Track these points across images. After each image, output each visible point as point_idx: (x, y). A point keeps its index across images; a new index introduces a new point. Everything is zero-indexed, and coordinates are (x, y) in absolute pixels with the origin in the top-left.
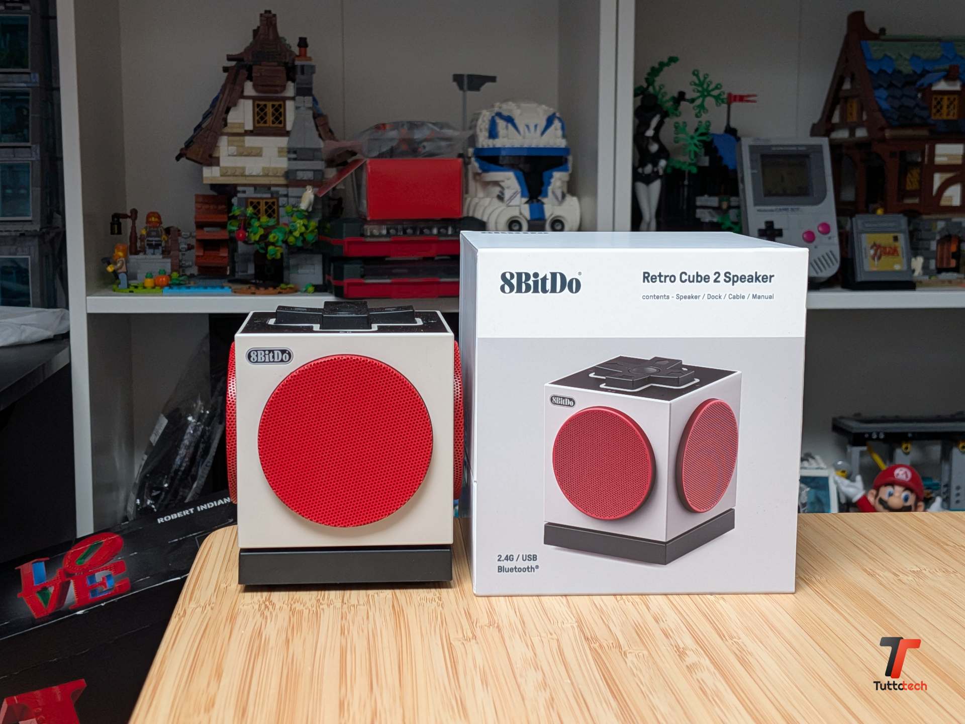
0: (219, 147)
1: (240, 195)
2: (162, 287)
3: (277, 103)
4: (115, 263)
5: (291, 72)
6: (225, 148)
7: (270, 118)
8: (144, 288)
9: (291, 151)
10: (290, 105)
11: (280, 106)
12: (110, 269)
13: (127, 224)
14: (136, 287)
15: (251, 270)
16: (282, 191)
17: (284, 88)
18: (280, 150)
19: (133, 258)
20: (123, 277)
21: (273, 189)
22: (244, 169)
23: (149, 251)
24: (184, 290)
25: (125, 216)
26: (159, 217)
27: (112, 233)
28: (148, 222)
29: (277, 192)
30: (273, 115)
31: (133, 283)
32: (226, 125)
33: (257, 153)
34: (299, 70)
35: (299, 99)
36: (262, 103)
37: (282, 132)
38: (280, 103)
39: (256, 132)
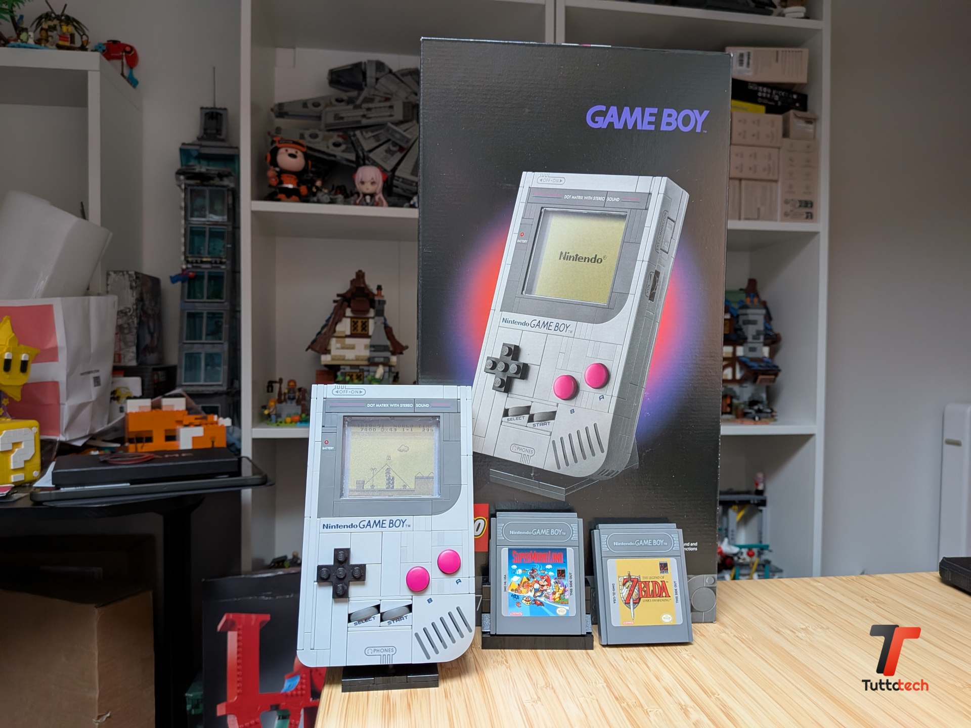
0: (331, 344)
1: (342, 371)
2: (296, 422)
3: (364, 320)
4: (269, 409)
5: (372, 304)
6: (334, 344)
7: (360, 329)
8: (286, 422)
10: (371, 322)
11: (366, 322)
12: (266, 412)
13: (276, 387)
14: (281, 422)
16: (366, 368)
17: (368, 311)
18: (366, 347)
19: (278, 405)
20: (273, 417)
21: (361, 367)
22: (344, 356)
23: (289, 402)
25: (275, 382)
26: (295, 382)
27: (268, 391)
28: (289, 385)
29: (363, 369)
30: (362, 326)
31: (279, 420)
32: (335, 331)
33: (352, 347)
34: (377, 303)
35: (377, 318)
36: (355, 320)
37: (367, 336)
38: (366, 320)
39: (352, 336)
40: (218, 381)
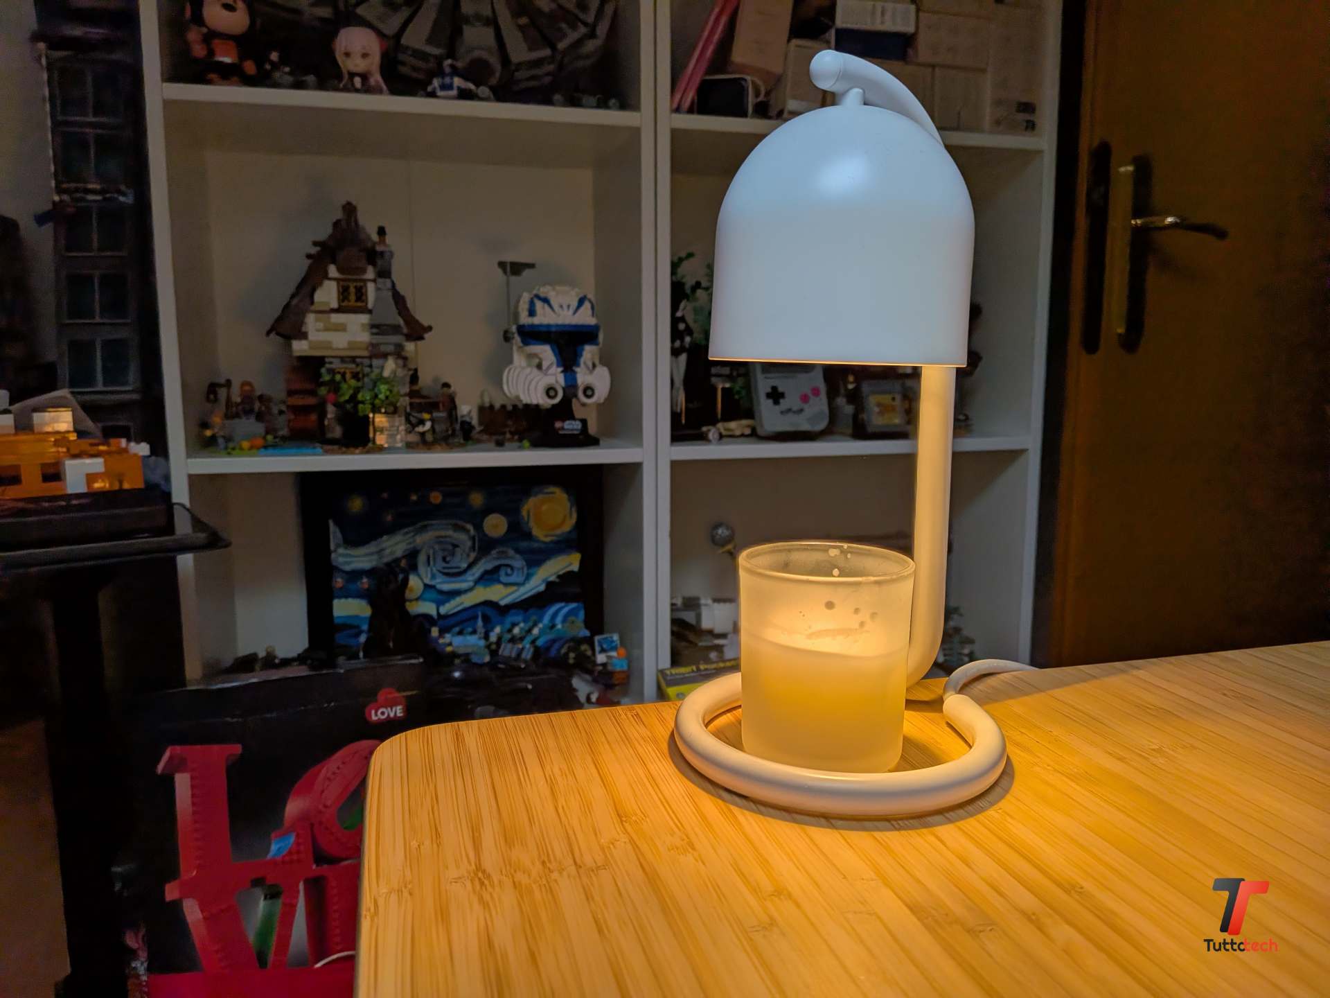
0: (306, 324)
1: (327, 366)
3: (359, 285)
4: (213, 428)
5: (371, 257)
6: (311, 322)
7: (353, 297)
9: (373, 326)
10: (371, 287)
11: (362, 287)
12: (208, 433)
14: (233, 449)
17: (364, 271)
18: (363, 327)
19: (228, 423)
20: (221, 441)
21: (358, 360)
22: (330, 342)
23: (244, 416)
24: (277, 451)
28: (242, 390)
29: (362, 363)
30: (356, 294)
31: (231, 445)
32: (312, 303)
33: (341, 328)
34: (379, 256)
35: (380, 280)
36: (345, 284)
37: (364, 310)
38: (362, 284)
39: (341, 310)
40: (125, 383)
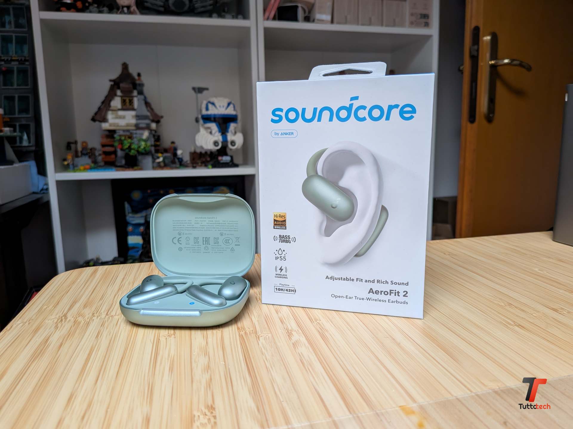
0: (108, 115)
1: (118, 134)
2: (88, 169)
4: (68, 161)
5: (135, 86)
6: (110, 116)
7: (128, 104)
8: (80, 169)
9: (137, 116)
10: (135, 99)
11: (132, 99)
12: (66, 163)
15: (123, 162)
18: (133, 117)
20: (71, 166)
21: (131, 131)
22: (118, 123)
23: (83, 156)
24: (96, 170)
25: (73, 143)
26: (87, 144)
27: (68, 149)
28: (82, 145)
30: (129, 102)
31: (76, 168)
32: (109, 106)
33: (124, 117)
34: (138, 86)
36: (125, 98)
37: (133, 109)
39: (123, 109)
